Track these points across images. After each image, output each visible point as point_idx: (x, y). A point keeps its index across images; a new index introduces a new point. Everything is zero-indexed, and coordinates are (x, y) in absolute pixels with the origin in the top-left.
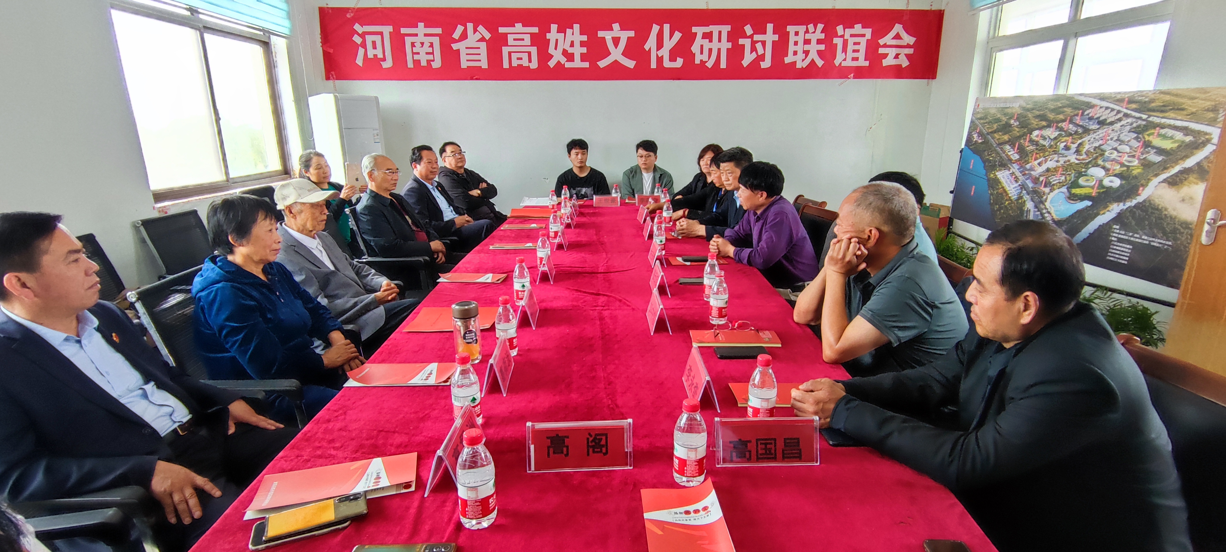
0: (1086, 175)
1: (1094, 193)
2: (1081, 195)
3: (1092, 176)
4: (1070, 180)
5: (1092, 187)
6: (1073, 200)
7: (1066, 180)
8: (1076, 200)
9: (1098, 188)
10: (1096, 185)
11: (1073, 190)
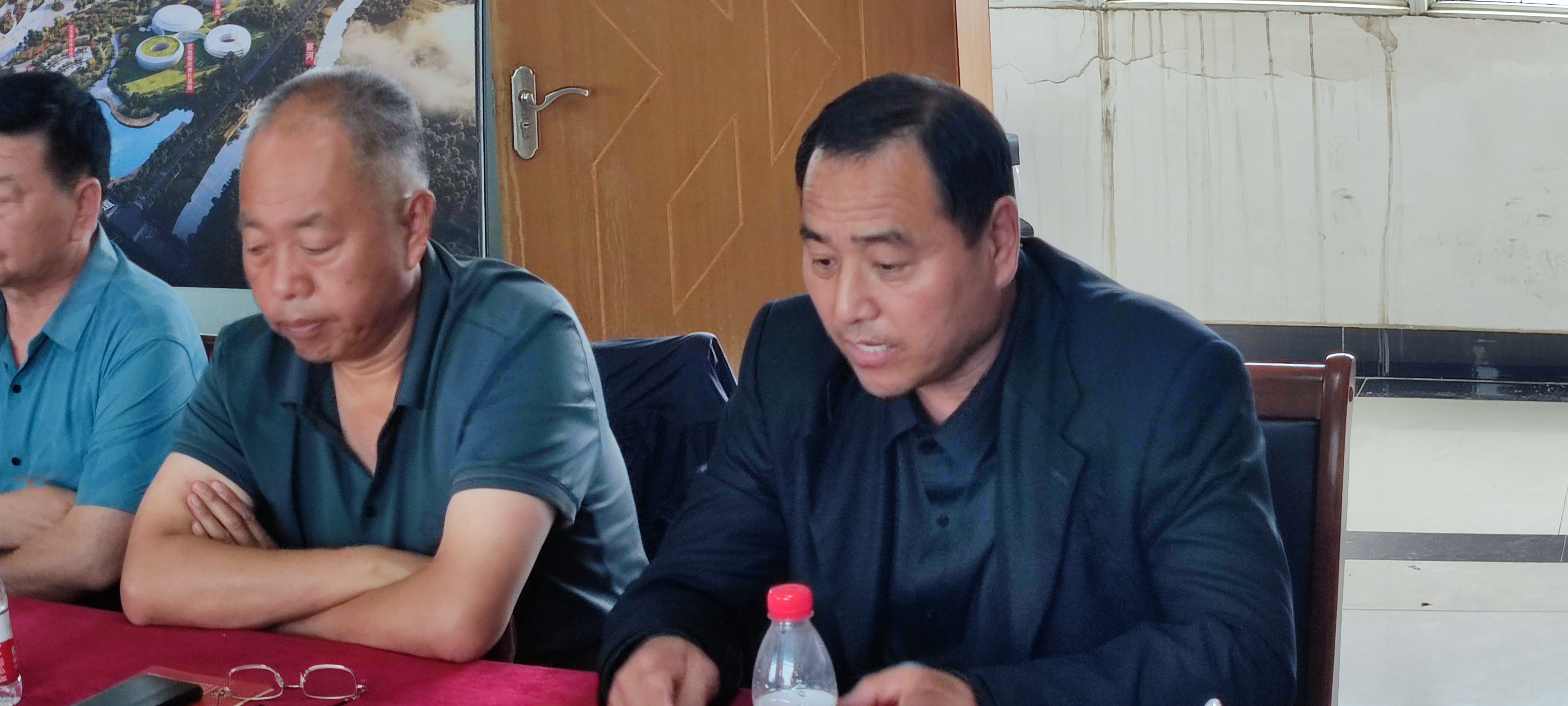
0: (152, 34)
1: (190, 81)
2: (156, 96)
3: (168, 33)
4: (110, 58)
5: (181, 66)
6: (137, 116)
7: (100, 61)
8: (147, 115)
9: (195, 66)
10: (190, 58)
11: (128, 85)
